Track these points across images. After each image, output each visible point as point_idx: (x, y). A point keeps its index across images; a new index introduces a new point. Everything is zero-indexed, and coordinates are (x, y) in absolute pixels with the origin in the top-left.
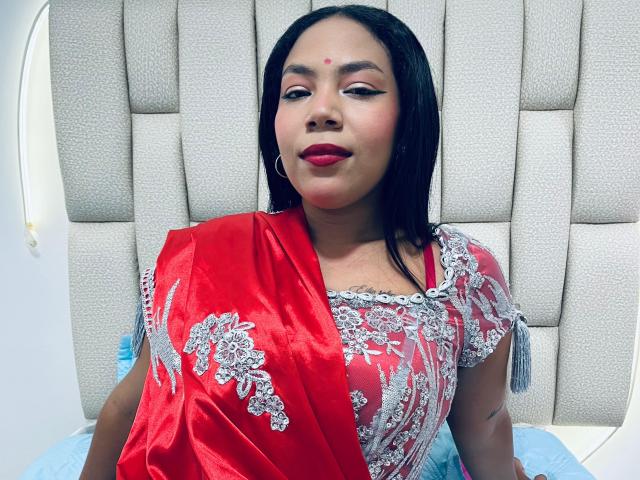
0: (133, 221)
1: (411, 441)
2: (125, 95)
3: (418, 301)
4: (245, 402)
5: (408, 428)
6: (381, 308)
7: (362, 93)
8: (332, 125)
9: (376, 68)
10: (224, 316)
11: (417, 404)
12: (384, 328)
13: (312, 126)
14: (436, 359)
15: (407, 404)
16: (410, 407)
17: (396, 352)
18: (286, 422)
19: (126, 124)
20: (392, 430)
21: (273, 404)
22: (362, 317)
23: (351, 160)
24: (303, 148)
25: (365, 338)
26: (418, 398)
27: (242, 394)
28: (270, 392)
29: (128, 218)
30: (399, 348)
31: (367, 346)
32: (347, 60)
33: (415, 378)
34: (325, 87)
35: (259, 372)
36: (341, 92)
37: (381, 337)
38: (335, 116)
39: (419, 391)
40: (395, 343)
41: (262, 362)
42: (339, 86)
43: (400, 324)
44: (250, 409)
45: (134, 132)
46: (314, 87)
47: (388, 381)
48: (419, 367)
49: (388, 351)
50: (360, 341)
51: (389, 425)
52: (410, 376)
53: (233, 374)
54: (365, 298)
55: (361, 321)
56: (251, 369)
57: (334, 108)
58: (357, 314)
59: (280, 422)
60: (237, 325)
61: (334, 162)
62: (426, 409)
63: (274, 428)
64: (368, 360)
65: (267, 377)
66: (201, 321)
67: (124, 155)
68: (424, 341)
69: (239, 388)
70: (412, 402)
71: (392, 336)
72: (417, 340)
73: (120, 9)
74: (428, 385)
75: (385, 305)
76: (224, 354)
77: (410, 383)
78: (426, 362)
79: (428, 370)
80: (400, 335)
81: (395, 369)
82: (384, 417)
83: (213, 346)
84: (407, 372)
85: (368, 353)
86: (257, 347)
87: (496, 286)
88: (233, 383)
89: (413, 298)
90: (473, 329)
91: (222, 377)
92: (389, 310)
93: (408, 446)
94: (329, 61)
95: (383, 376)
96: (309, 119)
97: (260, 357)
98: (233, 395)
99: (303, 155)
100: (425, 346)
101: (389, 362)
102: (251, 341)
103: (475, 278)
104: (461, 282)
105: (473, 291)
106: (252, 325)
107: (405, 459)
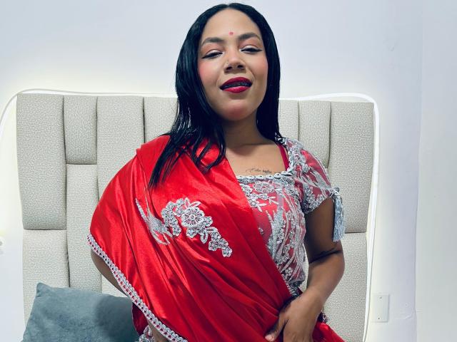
0: (66, 229)
1: (292, 249)
2: (62, 153)
3: (278, 177)
4: (207, 244)
5: (288, 242)
6: (260, 182)
7: (251, 51)
9: (257, 36)
10: (179, 201)
11: (290, 229)
12: (265, 192)
13: (228, 70)
15: (285, 229)
16: (287, 230)
17: (274, 202)
18: (231, 251)
19: (63, 170)
20: (281, 244)
21: (222, 243)
22: (252, 187)
25: (256, 198)
26: (290, 225)
27: (204, 241)
28: (219, 237)
29: (63, 227)
30: (275, 200)
31: (258, 202)
32: (241, 32)
34: (231, 47)
35: (210, 228)
36: (240, 50)
37: (265, 196)
38: (242, 63)
39: (290, 221)
40: (272, 197)
41: (211, 222)
42: (239, 47)
43: (273, 188)
44: (210, 249)
45: (68, 176)
46: (224, 49)
47: (273, 218)
48: (287, 209)
49: (270, 202)
50: (254, 200)
51: (279, 242)
52: (284, 214)
53: (197, 231)
54: (249, 178)
55: (251, 190)
56: (206, 227)
58: (248, 187)
59: (227, 252)
60: (190, 204)
62: (295, 230)
63: (224, 256)
64: (260, 209)
65: (216, 230)
66: (164, 207)
67: (62, 189)
68: (286, 195)
69: (202, 238)
70: (288, 227)
71: (270, 195)
72: (283, 195)
73: (62, 102)
74: (294, 217)
75: (262, 180)
76: (187, 222)
77: (285, 218)
79: (292, 209)
81: (276, 211)
82: (275, 238)
83: (179, 218)
84: (282, 212)
85: (259, 206)
86: (207, 215)
87: (316, 173)
88: (198, 236)
89: (276, 175)
90: (308, 192)
91: (190, 235)
92: (264, 182)
93: (291, 252)
94: (231, 33)
95: (270, 217)
96: (226, 65)
97: (210, 220)
98: (199, 242)
99: (223, 88)
100: (288, 198)
101: (272, 209)
102: (202, 212)
103: (305, 167)
104: (297, 168)
105: (304, 174)
106: (199, 203)
107: (291, 260)
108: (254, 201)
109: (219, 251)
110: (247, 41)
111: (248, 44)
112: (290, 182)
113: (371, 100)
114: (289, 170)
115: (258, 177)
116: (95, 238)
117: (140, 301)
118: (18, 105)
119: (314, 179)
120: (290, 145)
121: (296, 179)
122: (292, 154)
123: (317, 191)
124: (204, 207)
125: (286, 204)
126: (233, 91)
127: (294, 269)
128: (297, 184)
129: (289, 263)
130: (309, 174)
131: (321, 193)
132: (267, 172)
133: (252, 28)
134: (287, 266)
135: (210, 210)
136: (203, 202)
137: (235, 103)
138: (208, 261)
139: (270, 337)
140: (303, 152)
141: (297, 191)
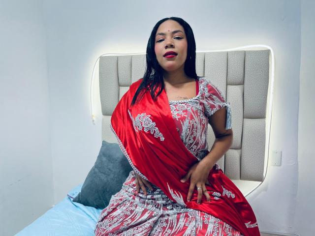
2: (117, 82)
3: (191, 101)
4: (153, 135)
5: (192, 134)
6: (180, 104)
7: (178, 38)
8: (172, 46)
9: (181, 31)
10: (142, 114)
11: (193, 128)
12: (181, 110)
13: (167, 47)
14: (197, 115)
15: (190, 129)
16: (191, 129)
17: (185, 116)
18: (164, 139)
19: (118, 89)
20: (188, 136)
21: (160, 135)
22: (176, 107)
23: (177, 56)
24: (164, 54)
25: (176, 113)
27: (152, 133)
28: (159, 132)
30: (186, 114)
32: (173, 30)
33: (191, 121)
34: (168, 37)
35: (155, 128)
37: (181, 112)
38: (173, 44)
39: (193, 125)
40: (184, 113)
42: (172, 37)
43: (186, 108)
44: (155, 137)
46: (166, 38)
49: (183, 115)
53: (149, 129)
55: (175, 109)
56: (153, 127)
57: (172, 42)
58: (174, 107)
59: (162, 139)
60: (146, 116)
61: (173, 57)
62: (197, 128)
64: (177, 119)
65: (157, 128)
66: (136, 116)
68: (193, 111)
71: (184, 111)
72: (191, 111)
73: (117, 59)
74: (196, 122)
75: (181, 103)
76: (145, 124)
77: (190, 123)
78: (194, 116)
79: (195, 118)
80: (186, 111)
81: (185, 120)
82: (184, 133)
83: (142, 123)
84: (188, 120)
85: (177, 117)
86: (153, 121)
87: (214, 97)
88: (149, 131)
89: (189, 100)
90: (207, 107)
91: (146, 131)
92: (183, 104)
93: (194, 138)
94: (169, 31)
95: (182, 123)
96: (165, 46)
97: (154, 124)
98: (150, 134)
99: (165, 56)
100: (194, 112)
101: (183, 119)
102: (151, 120)
103: (207, 94)
104: (202, 96)
105: (206, 98)
106: (150, 116)
107: (195, 142)
108: (175, 114)
109: (159, 138)
110: (176, 34)
111: (177, 35)
112: (197, 103)
113: (269, 48)
114: (198, 96)
115: (180, 101)
116: (112, 124)
117: (128, 156)
118: (100, 61)
119: (213, 99)
120: (202, 82)
121: (201, 101)
122: (201, 87)
123: (212, 107)
124: (152, 117)
125: (192, 116)
126: (168, 58)
127: (197, 146)
128: (201, 104)
129: (194, 143)
130: (209, 97)
131: (215, 107)
132: (185, 98)
133: (180, 28)
134: (193, 145)
135: (154, 119)
136: (152, 115)
137: (170, 63)
138: (152, 143)
139: (183, 181)
140: (207, 85)
141: (200, 107)
